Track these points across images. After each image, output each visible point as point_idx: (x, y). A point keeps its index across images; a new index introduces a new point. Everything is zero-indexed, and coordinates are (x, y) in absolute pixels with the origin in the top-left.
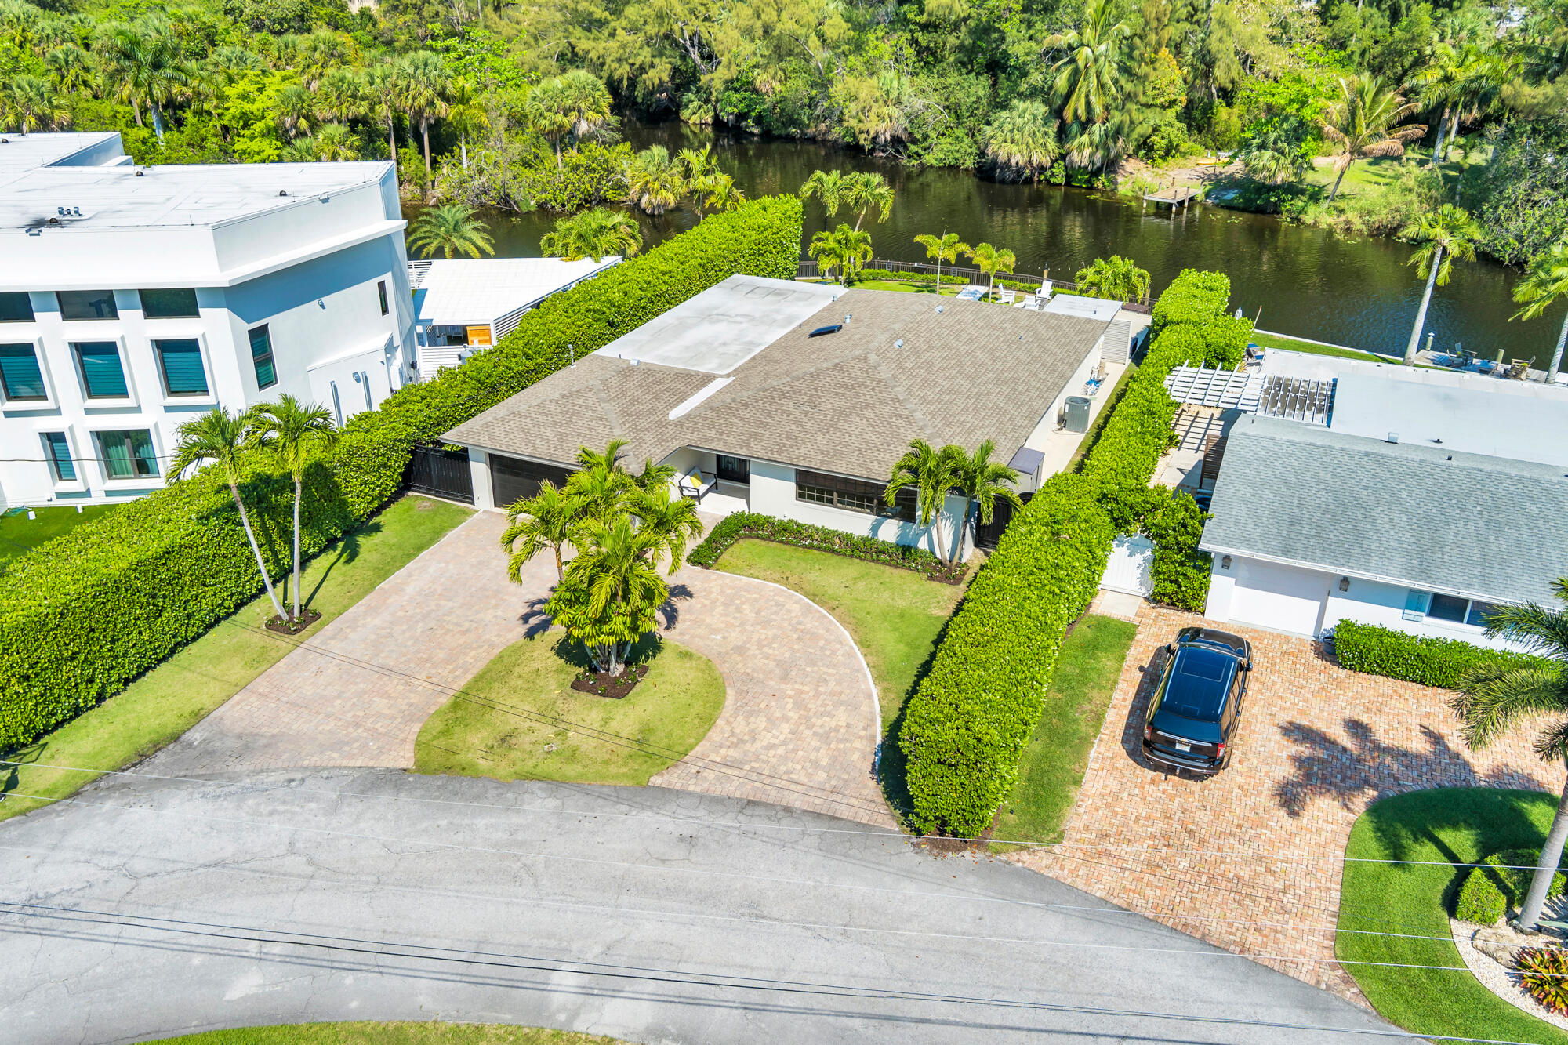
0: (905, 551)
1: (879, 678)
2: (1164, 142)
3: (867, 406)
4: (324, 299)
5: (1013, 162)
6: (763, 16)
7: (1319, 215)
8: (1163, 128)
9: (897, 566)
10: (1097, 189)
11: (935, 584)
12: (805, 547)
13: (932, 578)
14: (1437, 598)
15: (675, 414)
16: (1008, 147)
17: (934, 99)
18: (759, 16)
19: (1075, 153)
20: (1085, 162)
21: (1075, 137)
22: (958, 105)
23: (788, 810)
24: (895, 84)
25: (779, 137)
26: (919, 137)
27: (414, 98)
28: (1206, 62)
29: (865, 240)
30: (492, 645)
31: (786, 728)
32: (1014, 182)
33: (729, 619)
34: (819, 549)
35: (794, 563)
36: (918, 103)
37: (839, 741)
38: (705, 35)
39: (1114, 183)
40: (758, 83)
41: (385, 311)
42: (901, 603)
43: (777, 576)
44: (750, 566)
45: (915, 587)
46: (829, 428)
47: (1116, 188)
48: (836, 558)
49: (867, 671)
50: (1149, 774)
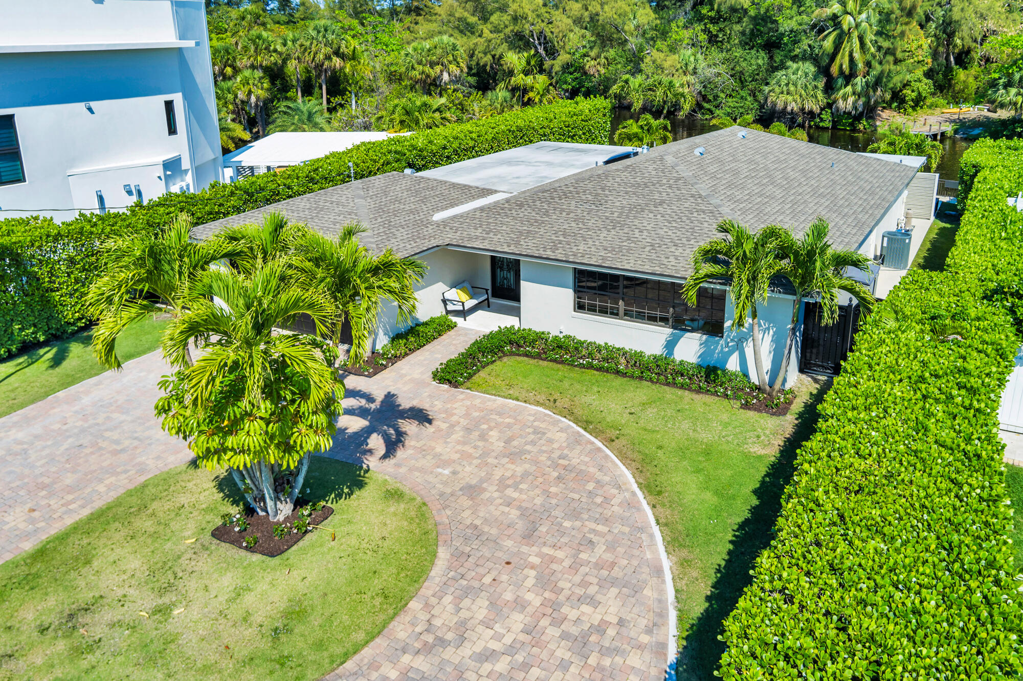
0: (710, 373)
1: (673, 544)
2: (914, 95)
5: (789, 109)
6: (590, 8)
8: (913, 84)
9: (699, 391)
10: (859, 131)
11: (751, 414)
12: (582, 366)
13: (746, 406)
15: (438, 217)
16: (783, 98)
17: (722, 69)
18: (587, 9)
19: (841, 101)
20: (849, 107)
21: (840, 88)
22: (741, 73)
24: (692, 59)
26: (711, 98)
27: (315, 54)
28: (948, 29)
30: (141, 472)
33: (468, 449)
34: (599, 369)
35: (566, 384)
36: (710, 72)
37: (604, 652)
38: (549, 34)
40: (587, 67)
41: (172, 130)
42: (705, 436)
43: (541, 398)
44: (511, 386)
45: (725, 417)
47: (876, 130)
48: (620, 380)
49: (656, 530)
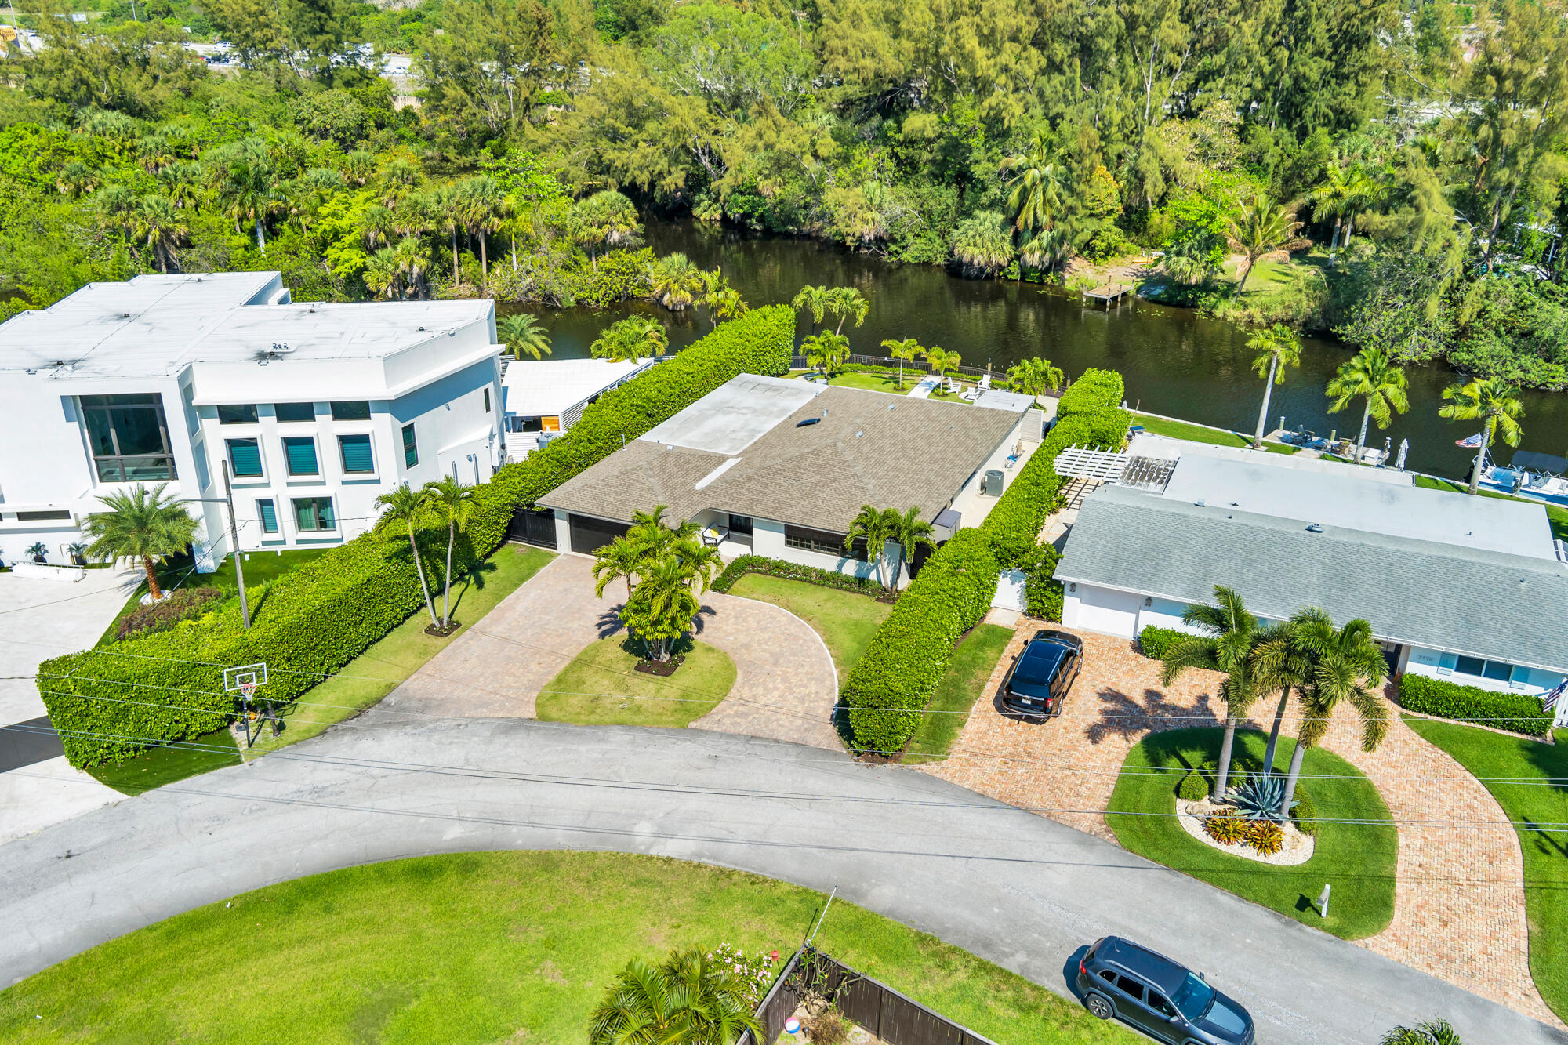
0: (861, 583)
1: (837, 665)
2: (1104, 245)
3: (835, 480)
4: (449, 404)
5: (976, 262)
6: (765, 137)
7: (1228, 310)
8: (1103, 232)
9: (855, 592)
10: (1047, 284)
11: (880, 604)
12: (791, 578)
13: (878, 600)
15: (700, 485)
16: (971, 250)
17: (910, 206)
18: (761, 137)
19: (1028, 255)
20: (1036, 262)
21: (1028, 242)
22: (930, 211)
23: (777, 741)
24: (878, 192)
25: (780, 233)
26: (898, 237)
27: (475, 213)
28: (1138, 177)
29: (844, 343)
30: (580, 644)
31: (776, 694)
32: (977, 277)
33: (739, 627)
34: (801, 580)
35: (783, 590)
36: (897, 209)
37: (810, 702)
38: (714, 147)
39: (1062, 279)
40: (760, 187)
41: (488, 409)
42: (856, 616)
43: (771, 599)
44: (753, 592)
45: (866, 606)
46: (809, 496)
47: (1063, 284)
48: (813, 587)
49: (831, 659)
50: (1008, 720)
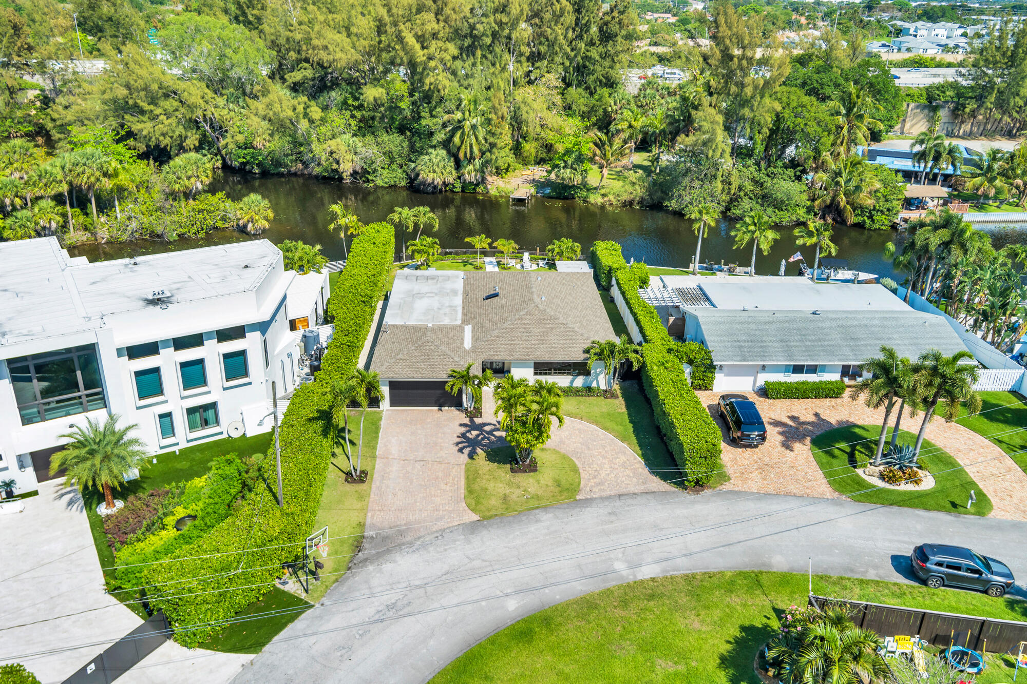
0: (588, 390)
1: (622, 440)
2: (506, 165)
4: (276, 318)
5: (436, 182)
7: (596, 199)
9: (590, 396)
10: (478, 193)
11: (609, 400)
14: (795, 366)
15: (467, 346)
16: (430, 175)
19: (466, 175)
20: (472, 179)
21: (465, 167)
22: (390, 152)
23: (635, 494)
25: (273, 174)
26: (371, 170)
29: (436, 243)
30: (458, 465)
31: (607, 466)
36: (367, 152)
37: (630, 466)
39: (486, 188)
40: (255, 143)
41: (286, 318)
42: (604, 410)
45: (602, 402)
46: (542, 341)
50: (740, 450)
